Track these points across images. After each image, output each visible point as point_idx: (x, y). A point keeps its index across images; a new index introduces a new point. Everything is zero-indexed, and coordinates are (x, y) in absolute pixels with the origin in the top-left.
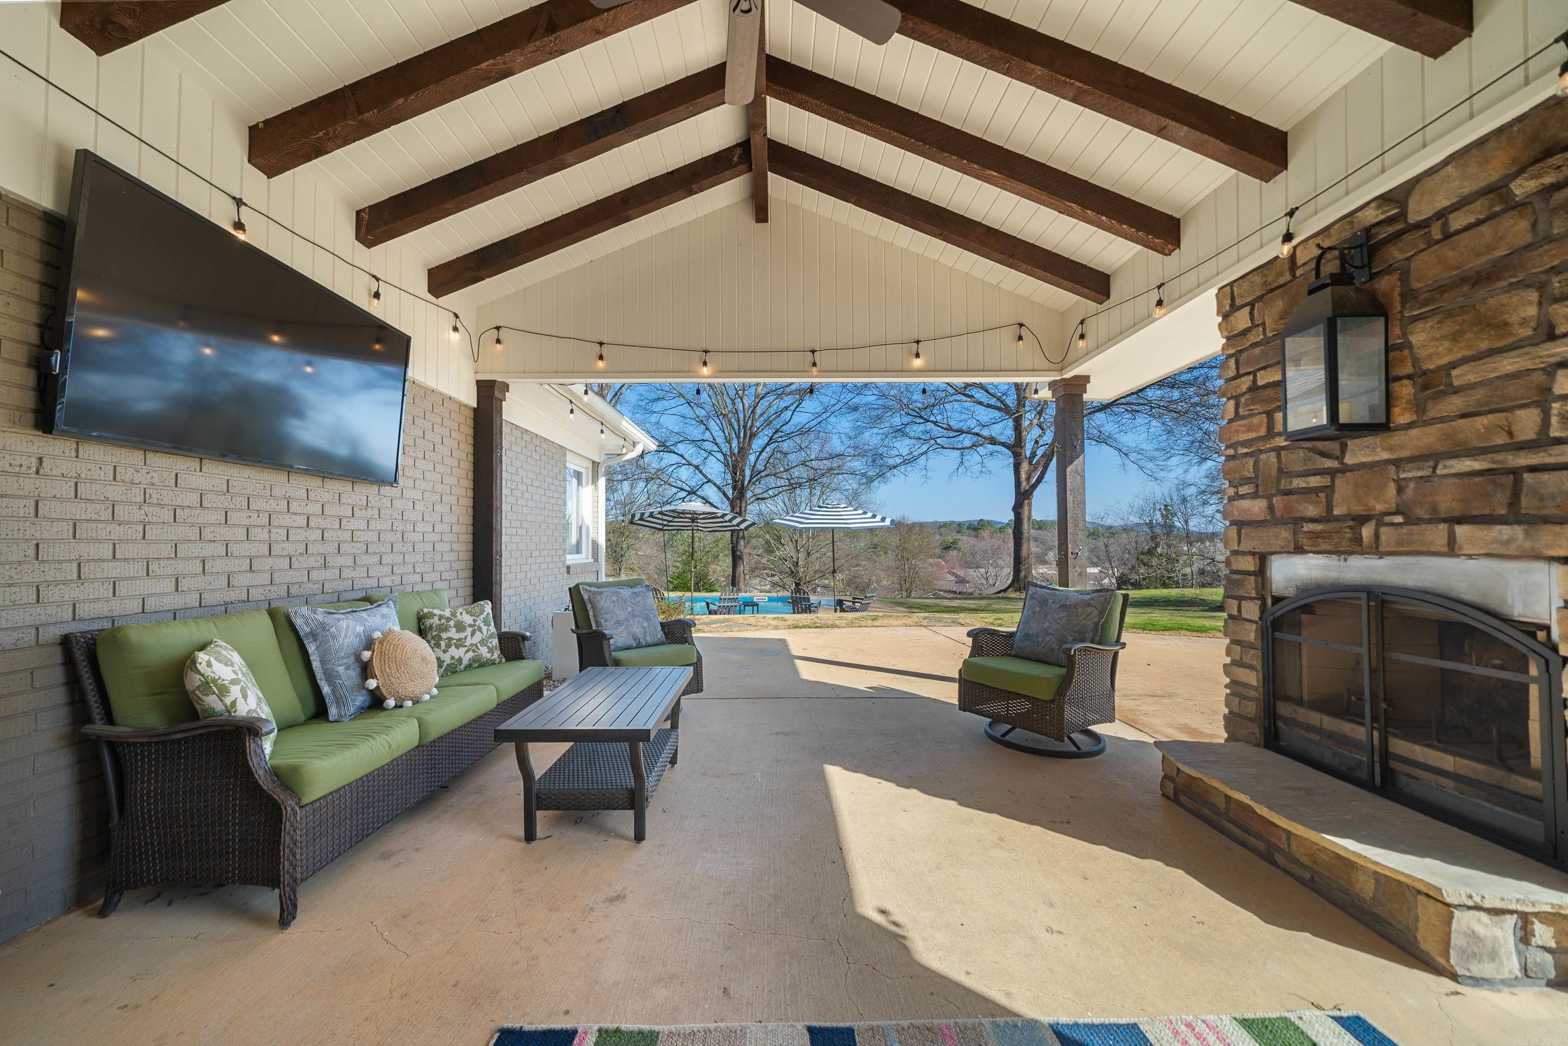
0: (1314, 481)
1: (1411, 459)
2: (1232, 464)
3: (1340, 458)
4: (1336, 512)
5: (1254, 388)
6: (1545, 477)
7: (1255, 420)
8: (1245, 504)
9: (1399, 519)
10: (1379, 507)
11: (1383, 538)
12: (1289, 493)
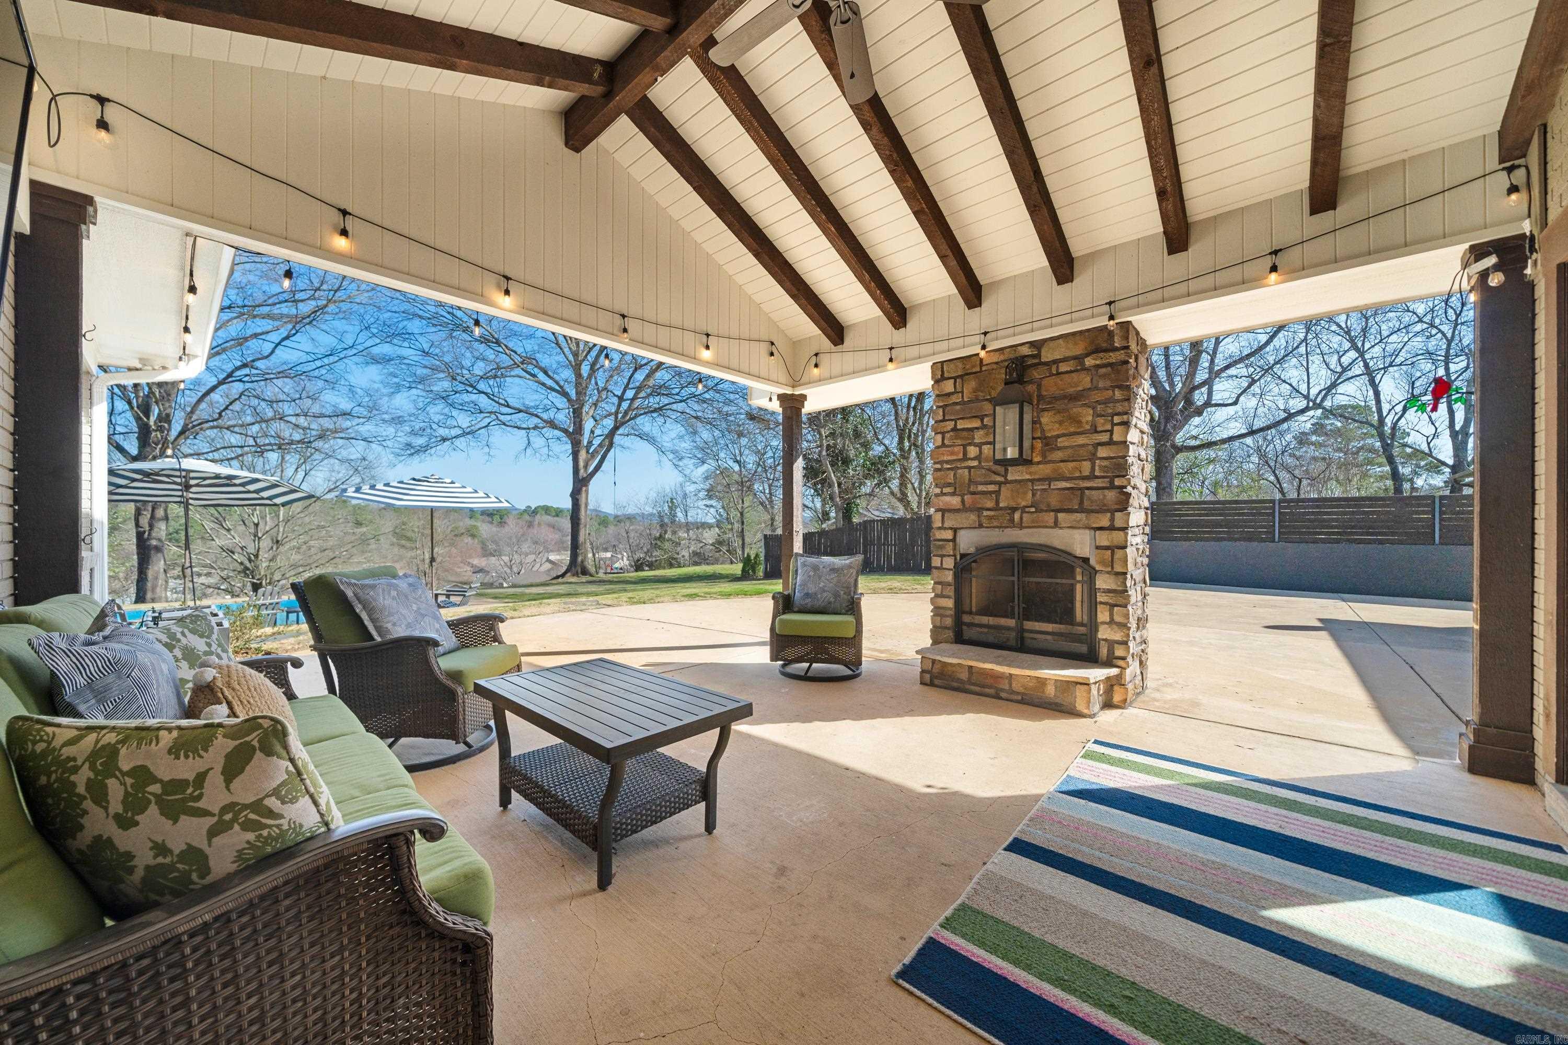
0: (992, 488)
1: (1039, 480)
2: (939, 474)
3: (1005, 476)
4: (1001, 505)
5: (955, 429)
6: (1093, 492)
7: (956, 449)
8: (947, 499)
9: (1033, 510)
10: (1023, 503)
11: (1024, 519)
12: (974, 493)
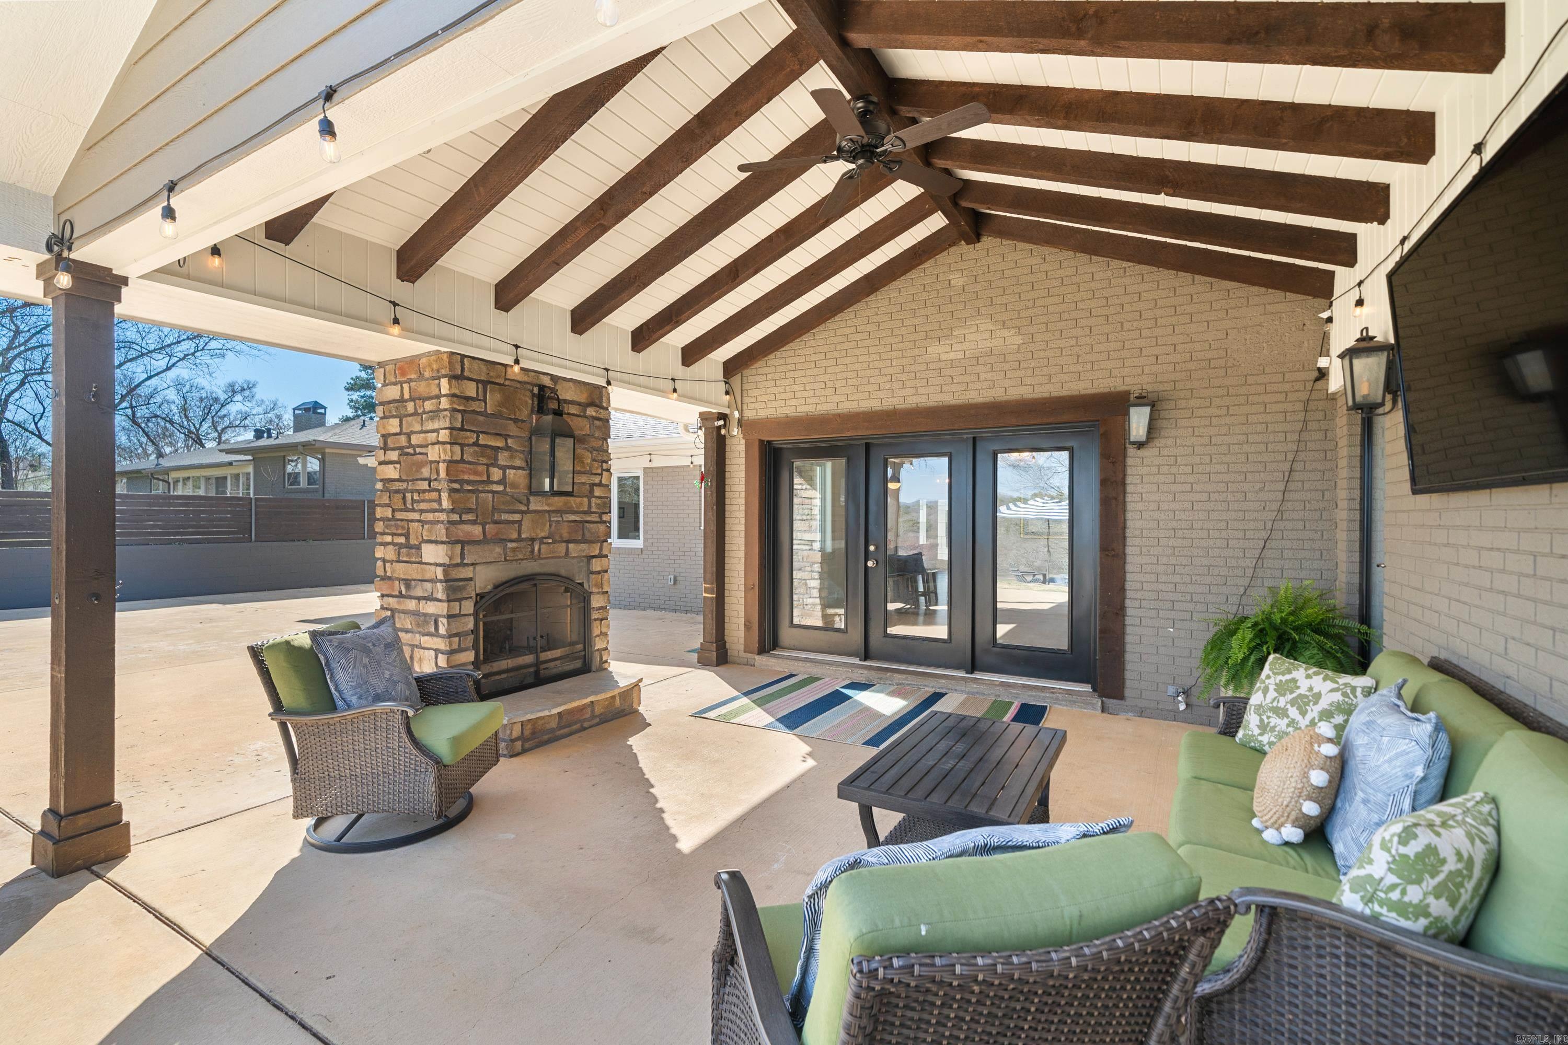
1: (554, 511)
2: (457, 496)
3: (528, 505)
4: (523, 536)
5: (476, 444)
7: (480, 468)
8: (468, 528)
9: (550, 541)
10: (543, 534)
11: (542, 550)
12: (496, 522)
